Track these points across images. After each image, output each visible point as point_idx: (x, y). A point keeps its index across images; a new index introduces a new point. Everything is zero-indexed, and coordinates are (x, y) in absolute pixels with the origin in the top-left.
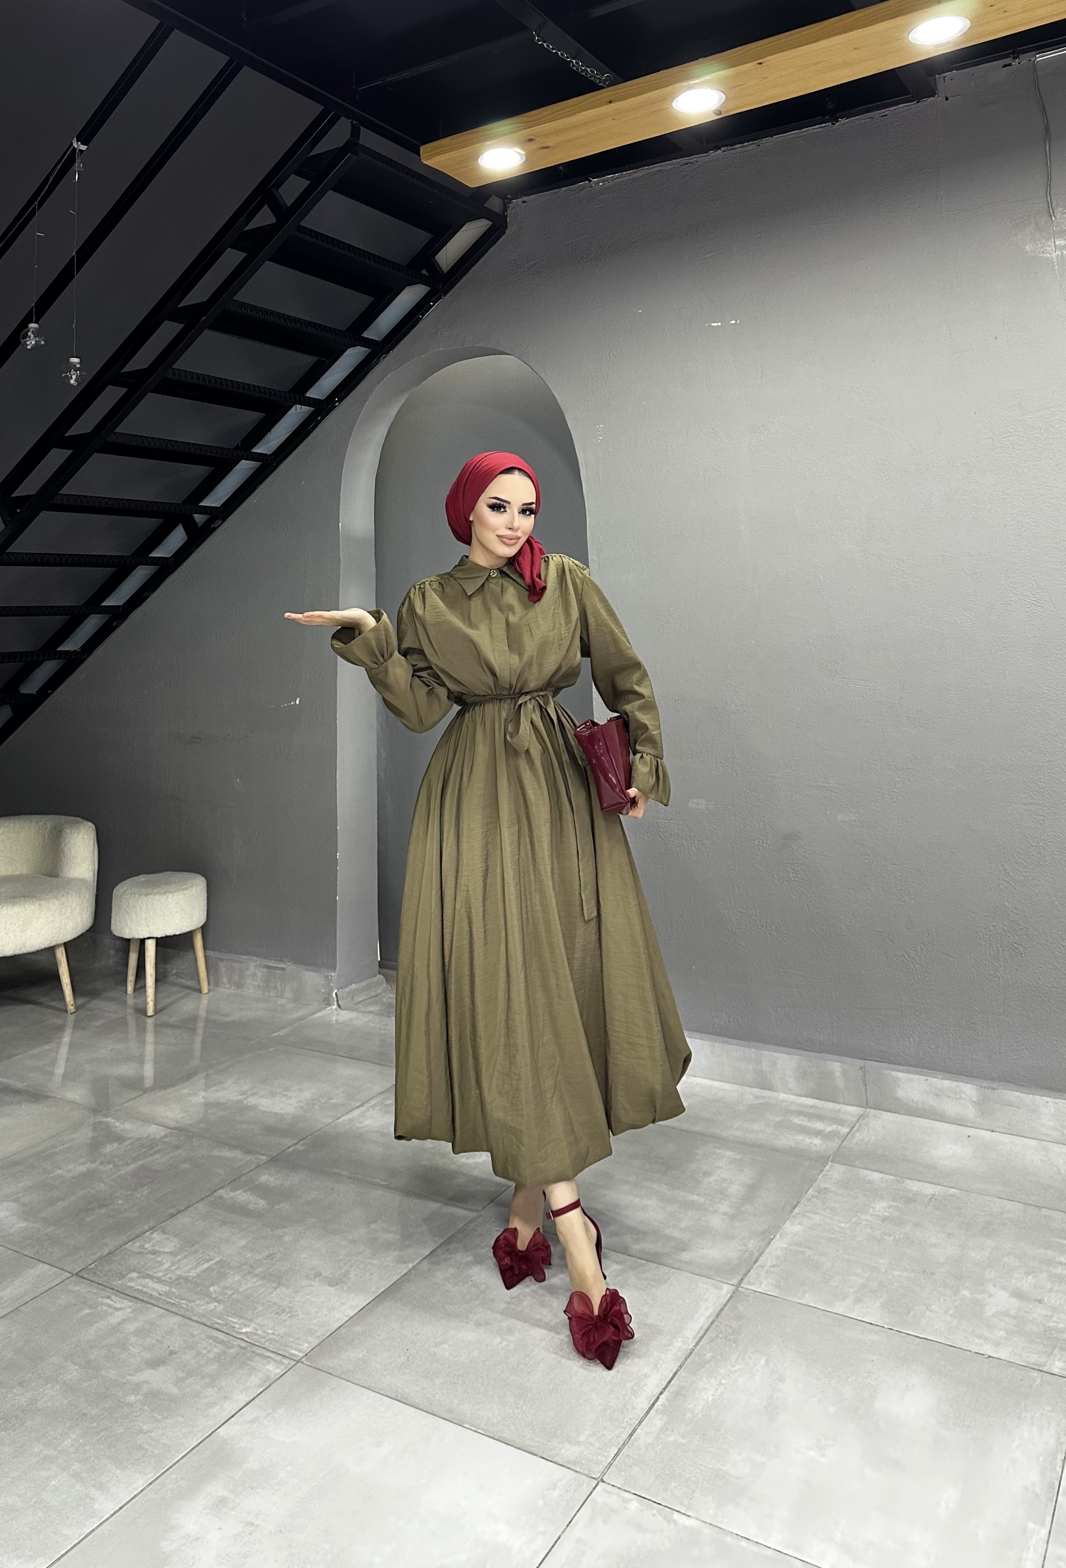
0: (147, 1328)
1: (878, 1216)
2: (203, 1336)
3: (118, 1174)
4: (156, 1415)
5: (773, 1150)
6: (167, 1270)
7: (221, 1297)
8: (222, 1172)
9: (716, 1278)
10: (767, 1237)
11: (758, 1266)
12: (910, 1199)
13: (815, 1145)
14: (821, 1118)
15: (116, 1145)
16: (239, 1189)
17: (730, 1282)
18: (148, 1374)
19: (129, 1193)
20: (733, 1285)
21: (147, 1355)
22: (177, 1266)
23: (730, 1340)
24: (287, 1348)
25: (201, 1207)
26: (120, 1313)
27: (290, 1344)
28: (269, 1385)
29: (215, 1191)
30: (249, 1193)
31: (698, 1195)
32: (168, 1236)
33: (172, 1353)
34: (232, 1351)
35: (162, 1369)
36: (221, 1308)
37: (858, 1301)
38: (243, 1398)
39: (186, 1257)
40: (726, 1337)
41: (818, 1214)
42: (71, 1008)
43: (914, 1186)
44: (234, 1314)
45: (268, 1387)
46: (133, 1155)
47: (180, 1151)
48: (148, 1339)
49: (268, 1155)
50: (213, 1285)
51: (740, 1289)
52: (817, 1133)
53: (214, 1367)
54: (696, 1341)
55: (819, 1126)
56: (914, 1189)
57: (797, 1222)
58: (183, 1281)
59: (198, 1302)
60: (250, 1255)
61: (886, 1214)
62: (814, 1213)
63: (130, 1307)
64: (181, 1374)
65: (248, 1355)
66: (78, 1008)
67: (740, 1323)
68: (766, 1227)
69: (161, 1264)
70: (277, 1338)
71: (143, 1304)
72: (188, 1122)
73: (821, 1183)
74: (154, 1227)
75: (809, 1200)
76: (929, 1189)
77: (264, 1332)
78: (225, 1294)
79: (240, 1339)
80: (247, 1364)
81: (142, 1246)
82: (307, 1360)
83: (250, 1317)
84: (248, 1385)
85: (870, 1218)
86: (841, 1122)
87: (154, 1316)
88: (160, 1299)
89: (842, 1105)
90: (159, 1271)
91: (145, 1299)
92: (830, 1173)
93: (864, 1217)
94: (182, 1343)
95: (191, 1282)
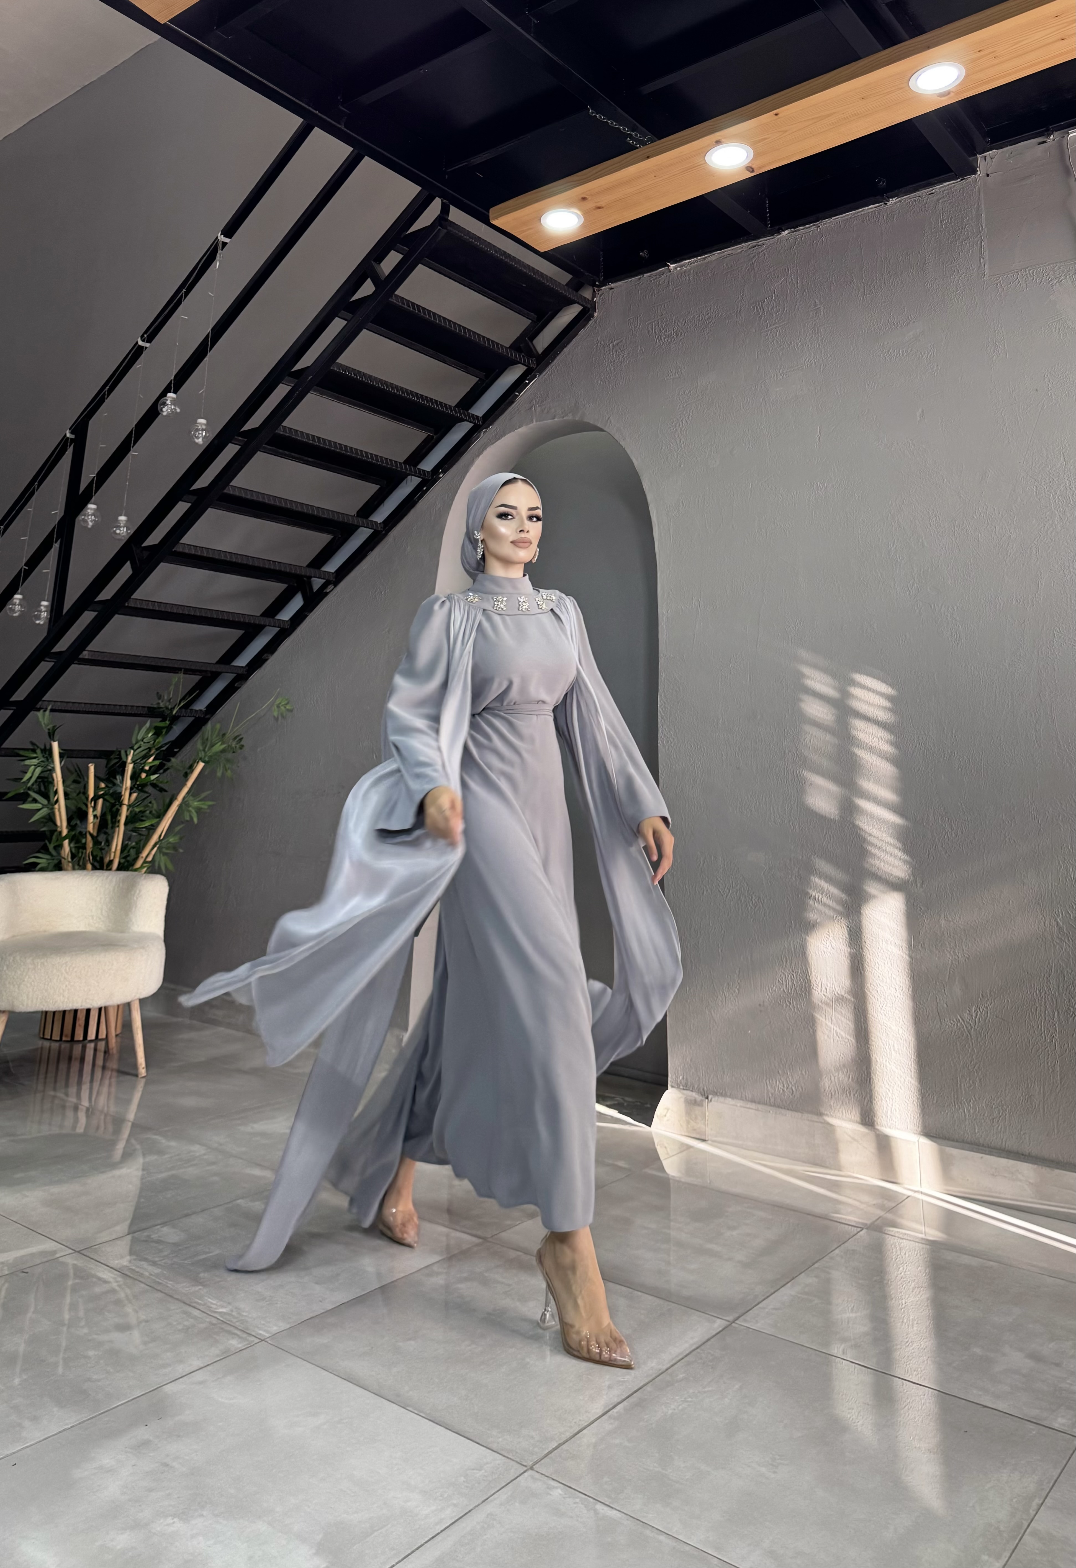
2: (178, 1312)
4: (109, 1368)
6: (164, 1257)
7: (207, 1283)
8: (246, 1185)
9: (711, 1313)
10: (778, 1284)
11: (759, 1308)
17: (725, 1318)
18: (115, 1336)
20: (728, 1321)
21: (119, 1321)
22: (176, 1254)
23: (708, 1365)
24: (257, 1329)
25: (216, 1211)
27: (260, 1326)
28: (225, 1356)
31: (716, 1244)
32: (176, 1230)
34: (202, 1325)
35: (130, 1333)
36: (204, 1290)
38: (196, 1365)
39: (187, 1248)
40: (706, 1362)
44: (215, 1296)
45: (225, 1358)
50: (203, 1272)
51: (734, 1324)
53: (180, 1336)
54: (673, 1363)
57: (814, 1276)
58: (177, 1267)
59: (184, 1284)
64: (146, 1339)
65: (216, 1330)
67: (725, 1353)
68: (780, 1275)
69: (162, 1251)
70: (250, 1320)
71: (132, 1281)
74: (167, 1222)
77: (240, 1313)
78: (213, 1280)
79: (214, 1317)
80: (212, 1338)
81: (150, 1236)
82: (271, 1341)
83: (229, 1301)
84: (206, 1354)
88: (149, 1278)
90: (157, 1257)
91: (135, 1277)
94: (157, 1314)
95: (184, 1268)
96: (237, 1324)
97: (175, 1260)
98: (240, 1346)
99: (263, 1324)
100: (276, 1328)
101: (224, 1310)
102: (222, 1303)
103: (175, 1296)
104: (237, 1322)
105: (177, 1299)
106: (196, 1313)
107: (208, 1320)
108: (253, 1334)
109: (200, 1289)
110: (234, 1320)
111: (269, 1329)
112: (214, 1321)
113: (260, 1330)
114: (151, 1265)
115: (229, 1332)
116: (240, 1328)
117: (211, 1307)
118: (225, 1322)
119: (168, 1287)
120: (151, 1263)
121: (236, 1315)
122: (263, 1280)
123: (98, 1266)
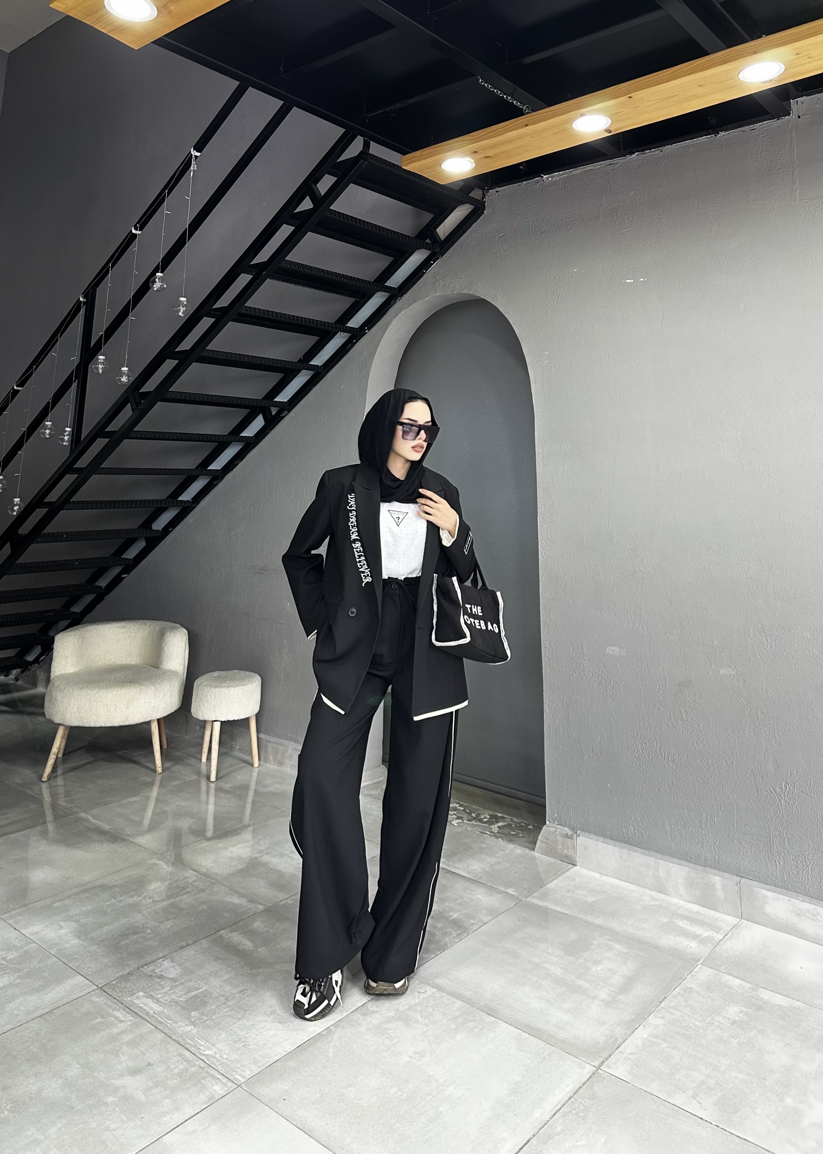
0: (138, 1040)
1: (729, 1019)
2: (175, 1054)
3: (154, 908)
4: (123, 1116)
5: (655, 947)
6: (165, 993)
7: (197, 1022)
8: (227, 915)
9: (582, 1058)
10: (632, 1027)
11: (619, 1052)
12: (760, 1007)
13: (691, 947)
14: (701, 923)
15: (159, 884)
16: (237, 932)
17: (592, 1064)
18: (128, 1080)
19: (157, 924)
20: (594, 1066)
21: (131, 1064)
22: (173, 991)
23: (580, 1116)
24: (234, 1073)
25: (205, 943)
26: (123, 1024)
27: (236, 1070)
28: (212, 1102)
29: (218, 931)
30: (242, 935)
31: (584, 980)
32: (174, 964)
33: (149, 1064)
34: (192, 1069)
35: (138, 1077)
36: (195, 1031)
37: (695, 1095)
38: (190, 1112)
39: (182, 984)
40: (577, 1114)
41: (678, 1010)
42: (159, 770)
43: (766, 995)
44: (202, 1038)
45: (211, 1105)
46: (169, 894)
47: (201, 895)
48: (135, 1050)
49: (264, 905)
50: (195, 1010)
51: (599, 1070)
52: (695, 937)
53: (175, 1081)
54: (552, 1113)
55: (698, 930)
56: (766, 998)
57: (660, 1016)
58: (174, 1004)
59: (180, 1024)
60: (228, 988)
61: (737, 1018)
62: (676, 1009)
63: (130, 1021)
64: (150, 1084)
65: (203, 1075)
66: (163, 770)
67: (592, 1102)
68: (634, 1017)
69: (163, 987)
70: (229, 1063)
71: (140, 1020)
72: (215, 871)
73: (688, 983)
74: (167, 955)
75: (675, 997)
76: (779, 1000)
77: (221, 1056)
78: (202, 1019)
79: (201, 1059)
80: (200, 1081)
81: (154, 970)
82: (245, 1086)
83: (214, 1043)
84: (197, 1100)
85: (721, 1019)
86: (717, 929)
87: (145, 1030)
88: (153, 1017)
89: (722, 914)
90: (160, 993)
91: (143, 1016)
92: (697, 975)
93: (717, 1018)
94: (159, 1057)
95: (180, 1006)
96: (220, 1067)
97: (174, 997)
98: (222, 1092)
99: (239, 1068)
100: (249, 1072)
101: (210, 1053)
102: (208, 1044)
103: (173, 1037)
104: (220, 1064)
105: (174, 1040)
106: (188, 1054)
107: (197, 1063)
108: (232, 1079)
109: (192, 1029)
110: (218, 1063)
111: (244, 1074)
112: (202, 1065)
113: (237, 1074)
115: (213, 1077)
116: (221, 1072)
117: (200, 1049)
118: (210, 1066)
119: (167, 1026)
120: (155, 1001)
121: (218, 1058)
122: (239, 1019)
123: (115, 1003)
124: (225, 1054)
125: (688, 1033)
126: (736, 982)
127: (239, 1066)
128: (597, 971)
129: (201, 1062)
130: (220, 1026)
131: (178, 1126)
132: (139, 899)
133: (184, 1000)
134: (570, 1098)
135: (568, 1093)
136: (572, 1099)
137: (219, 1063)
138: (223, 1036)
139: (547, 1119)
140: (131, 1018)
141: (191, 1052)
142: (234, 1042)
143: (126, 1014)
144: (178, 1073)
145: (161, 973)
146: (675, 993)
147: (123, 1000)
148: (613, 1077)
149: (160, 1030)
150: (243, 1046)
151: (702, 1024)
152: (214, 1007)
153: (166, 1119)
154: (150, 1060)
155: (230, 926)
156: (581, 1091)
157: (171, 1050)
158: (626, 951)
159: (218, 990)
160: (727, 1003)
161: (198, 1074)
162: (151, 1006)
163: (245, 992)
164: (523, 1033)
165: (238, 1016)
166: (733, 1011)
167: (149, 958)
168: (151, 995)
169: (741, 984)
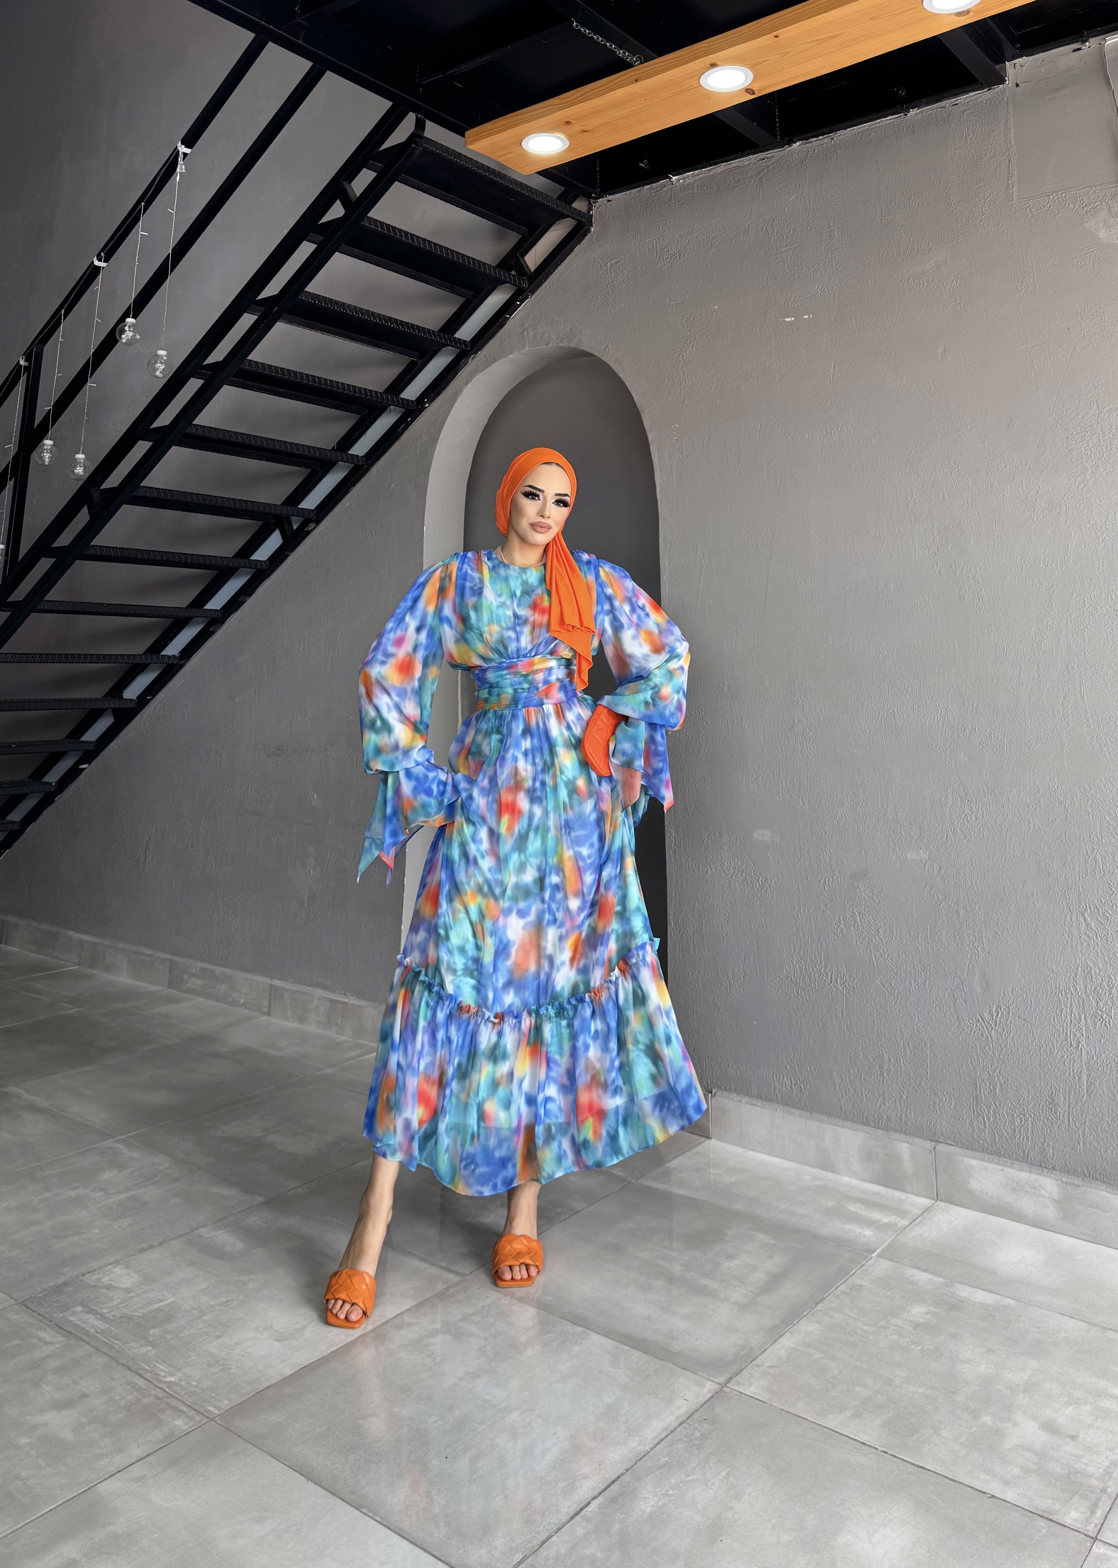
0: (69, 1366)
1: (911, 1321)
2: (122, 1381)
4: (40, 1461)
5: (815, 1237)
6: (115, 1306)
7: (158, 1341)
8: (211, 1209)
9: (701, 1374)
10: (775, 1333)
11: (754, 1365)
12: (955, 1306)
13: (864, 1236)
14: (881, 1207)
15: (115, 1172)
16: (222, 1229)
17: (715, 1380)
18: (50, 1416)
19: (108, 1223)
20: (718, 1384)
21: (57, 1396)
23: (694, 1445)
24: (205, 1404)
25: (175, 1244)
26: (49, 1347)
27: (209, 1400)
28: (169, 1441)
29: (197, 1229)
30: (231, 1234)
31: (712, 1279)
32: (130, 1271)
33: (84, 1396)
34: (146, 1400)
35: (66, 1412)
36: (152, 1352)
37: (857, 1415)
38: (139, 1453)
39: (139, 1295)
40: (690, 1442)
41: (841, 1313)
43: (964, 1292)
44: (164, 1361)
45: (169, 1444)
47: (175, 1185)
48: (65, 1378)
49: (265, 1197)
50: (154, 1327)
51: (725, 1388)
52: (870, 1223)
53: (120, 1415)
54: (656, 1442)
55: (876, 1215)
56: (964, 1294)
57: (815, 1321)
58: (126, 1320)
59: (132, 1344)
60: (205, 1299)
61: (922, 1320)
62: (838, 1312)
63: (61, 1342)
64: (83, 1420)
65: (161, 1407)
67: (712, 1427)
68: (778, 1323)
69: (111, 1300)
70: (199, 1392)
71: (75, 1340)
73: (857, 1279)
74: (119, 1261)
75: (837, 1296)
76: (981, 1297)
77: (188, 1383)
78: (164, 1338)
79: (160, 1388)
80: (156, 1415)
81: (100, 1279)
82: (221, 1420)
83: (179, 1366)
84: (149, 1439)
85: (900, 1322)
86: (903, 1214)
87: (81, 1354)
88: (94, 1336)
89: (910, 1196)
90: (106, 1307)
91: (80, 1335)
92: (871, 1269)
93: (894, 1320)
94: (99, 1386)
95: (133, 1321)
96: (187, 1396)
97: (125, 1311)
98: (185, 1427)
99: (213, 1397)
100: (226, 1402)
101: (172, 1379)
102: (170, 1368)
103: (121, 1361)
104: (185, 1394)
105: (123, 1365)
106: (141, 1383)
107: (153, 1392)
108: (202, 1410)
109: (149, 1350)
110: (182, 1392)
111: (219, 1404)
112: (161, 1395)
113: (210, 1405)
114: (97, 1318)
115: (176, 1409)
116: (187, 1402)
117: (159, 1375)
118: (172, 1396)
119: (114, 1348)
120: (98, 1316)
121: (184, 1385)
122: (218, 1337)
123: (40, 1321)
124: (193, 1381)
125: (852, 1340)
126: (923, 1277)
127: (213, 1395)
128: (730, 1266)
129: (160, 1390)
130: (189, 1346)
131: (119, 1471)
132: (85, 1191)
133: (140, 1315)
134: (681, 1424)
135: (679, 1417)
136: (685, 1425)
137: (184, 1392)
138: (194, 1358)
139: (647, 1448)
140: (62, 1339)
141: (146, 1379)
142: (209, 1365)
143: (54, 1333)
144: (125, 1406)
145: (110, 1282)
146: (836, 1293)
147: (53, 1317)
148: (743, 1395)
149: (104, 1353)
150: (221, 1370)
151: (873, 1328)
152: (182, 1322)
153: (102, 1463)
154: (85, 1390)
155: (214, 1222)
156: (698, 1414)
157: (116, 1377)
158: (773, 1242)
159: (190, 1302)
160: (909, 1303)
161: (153, 1406)
162: (93, 1323)
163: (229, 1303)
164: (622, 1346)
165: (218, 1333)
166: (918, 1312)
167: (93, 1265)
168: (93, 1310)
169: (931, 1279)
